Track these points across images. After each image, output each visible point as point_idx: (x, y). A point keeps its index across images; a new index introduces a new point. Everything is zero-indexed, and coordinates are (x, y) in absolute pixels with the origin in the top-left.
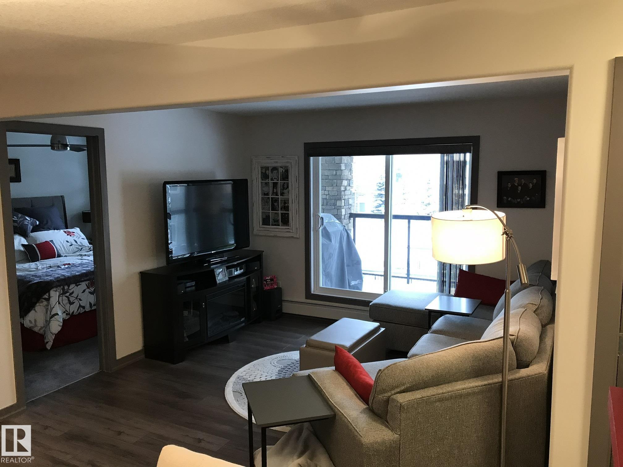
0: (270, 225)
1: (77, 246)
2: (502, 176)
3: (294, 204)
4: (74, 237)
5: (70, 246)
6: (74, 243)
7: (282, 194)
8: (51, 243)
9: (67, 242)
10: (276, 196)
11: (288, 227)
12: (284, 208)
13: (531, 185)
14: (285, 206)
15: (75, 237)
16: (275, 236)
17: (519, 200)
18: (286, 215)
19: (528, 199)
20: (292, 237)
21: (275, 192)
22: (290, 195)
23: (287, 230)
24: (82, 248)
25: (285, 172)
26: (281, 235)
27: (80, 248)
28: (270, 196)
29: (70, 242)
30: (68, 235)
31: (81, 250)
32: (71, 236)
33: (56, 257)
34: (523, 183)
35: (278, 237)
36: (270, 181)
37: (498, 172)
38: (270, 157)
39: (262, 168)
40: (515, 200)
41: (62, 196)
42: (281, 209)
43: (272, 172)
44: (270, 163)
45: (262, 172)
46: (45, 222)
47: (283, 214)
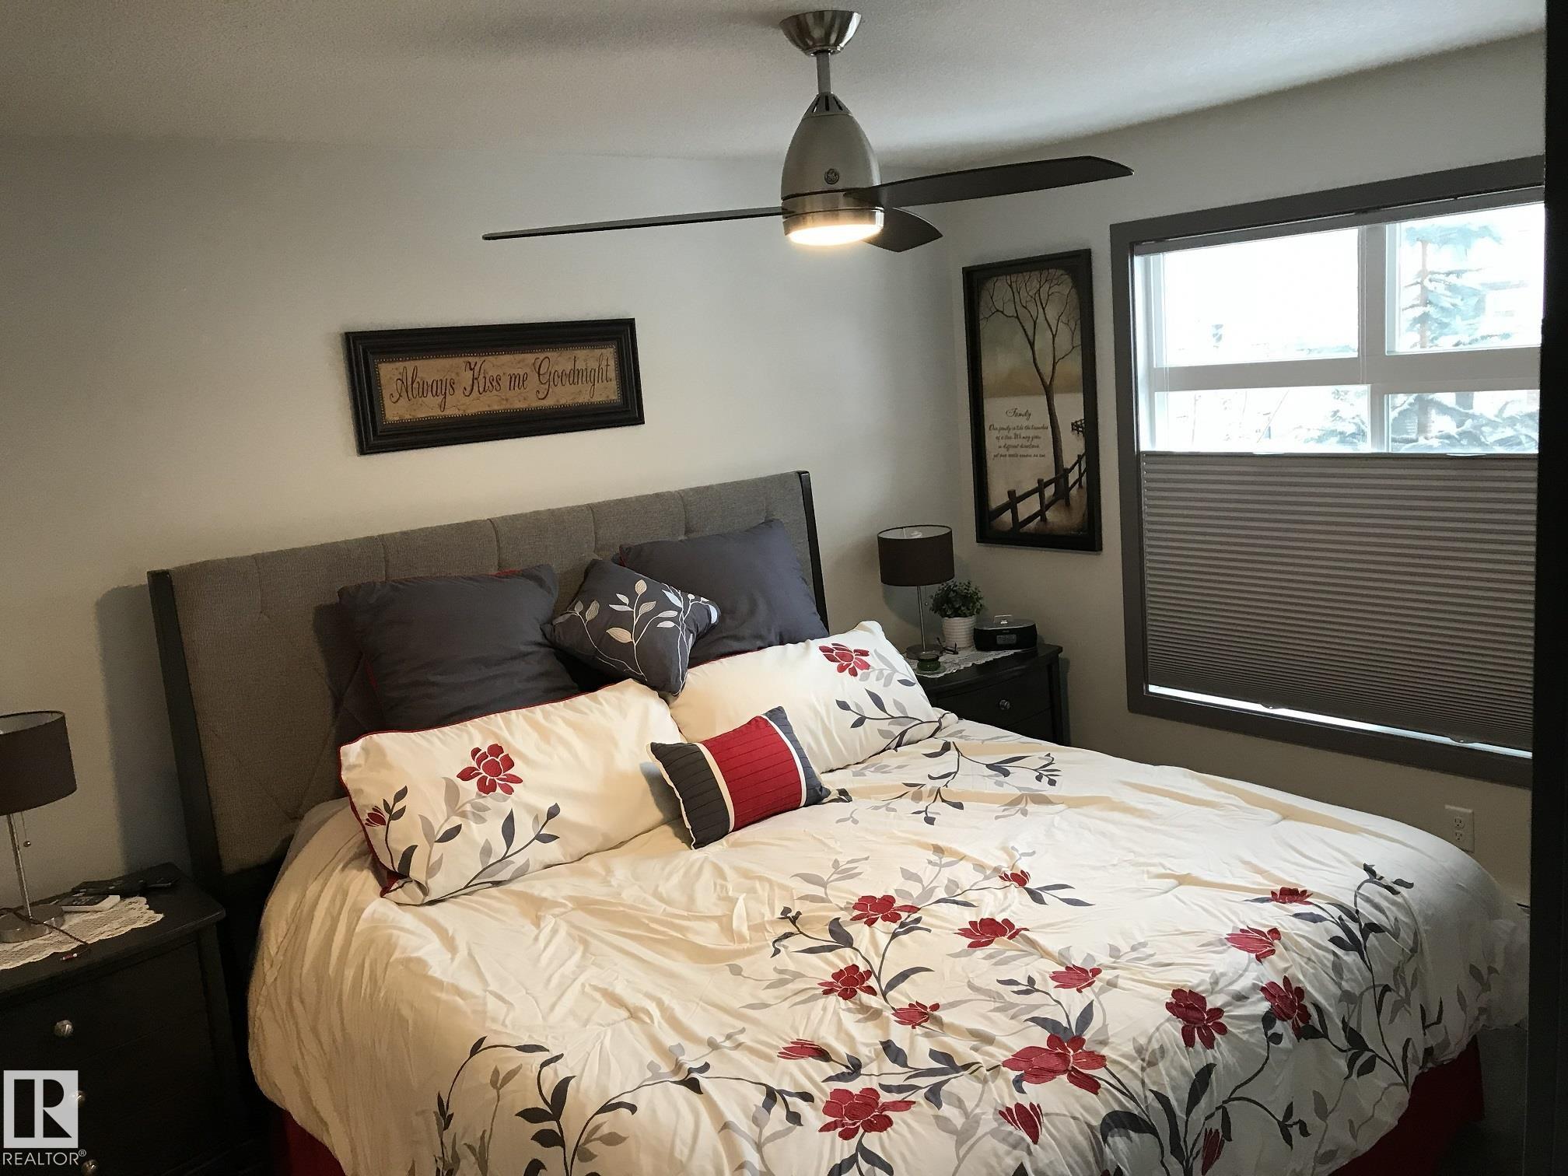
1: (885, 725)
4: (865, 678)
5: (855, 725)
6: (870, 709)
8: (773, 724)
9: (843, 706)
15: (873, 676)
24: (903, 734)
27: (897, 730)
29: (857, 705)
30: (841, 669)
31: (899, 745)
32: (854, 673)
33: (802, 804)
41: (800, 473)
46: (744, 607)
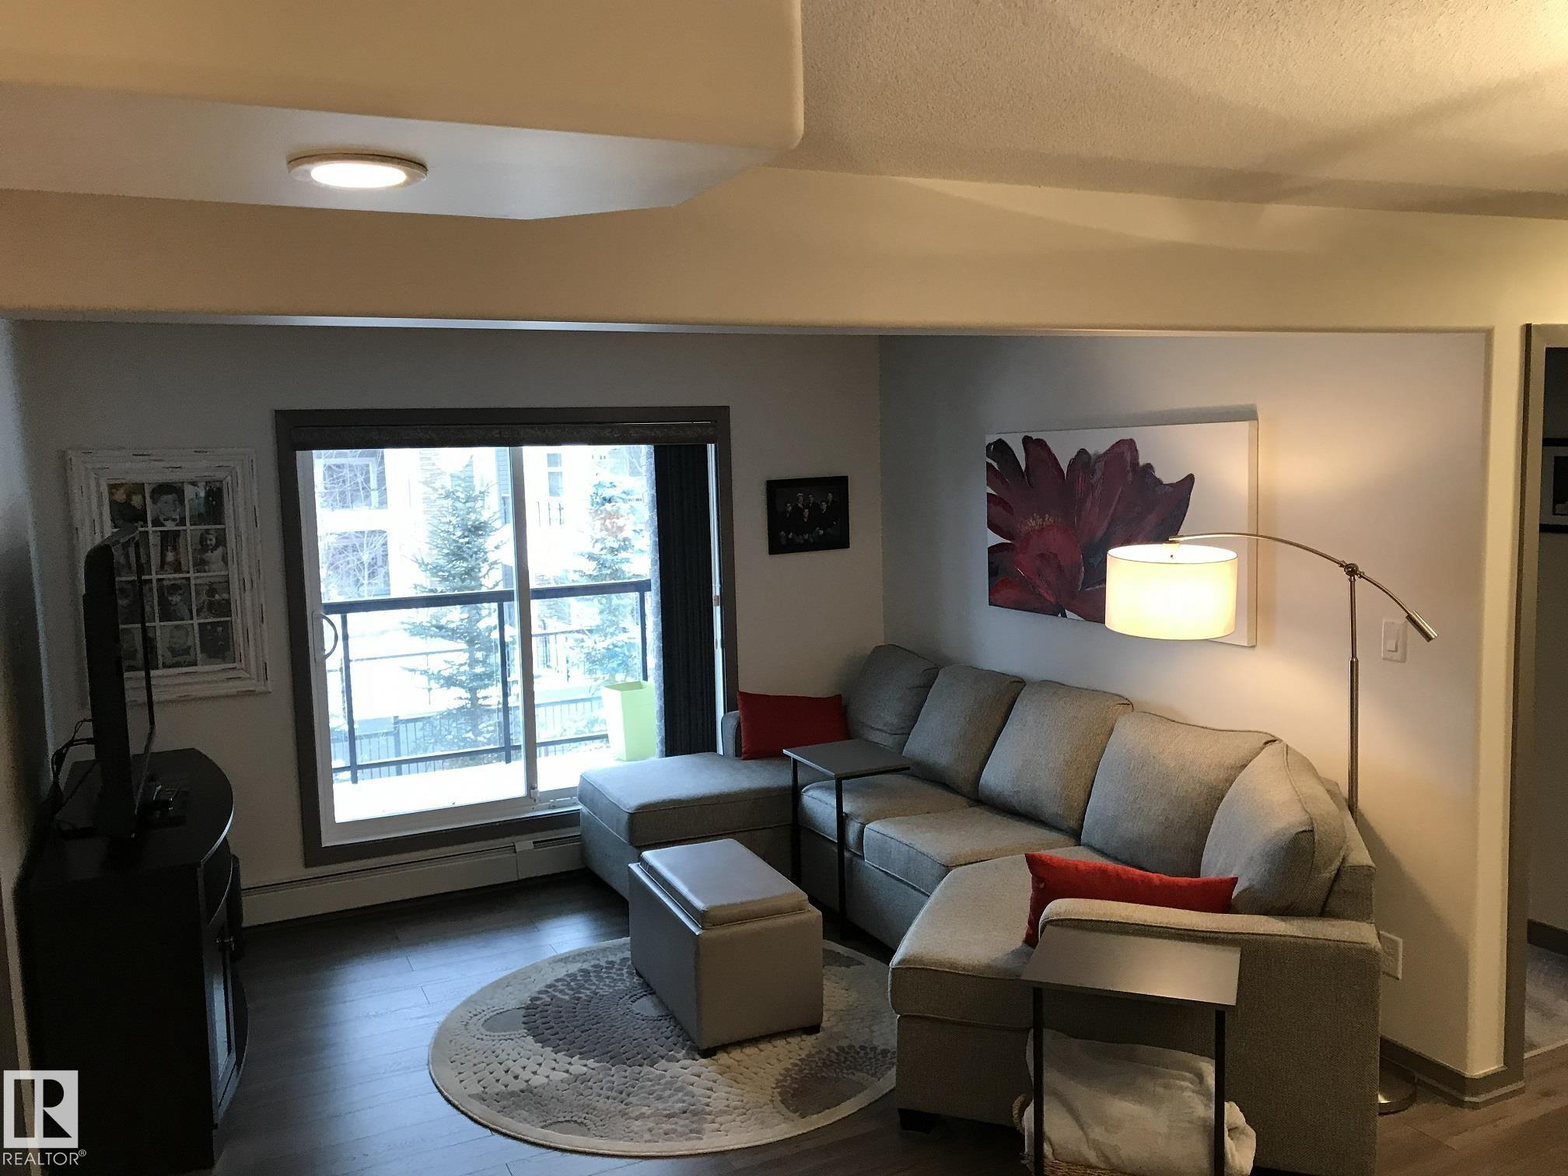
0: (157, 668)
2: (776, 490)
3: (248, 593)
7: (201, 564)
10: (175, 573)
11: (231, 666)
12: (210, 609)
13: (824, 506)
14: (211, 603)
16: (184, 700)
17: (806, 536)
18: (220, 629)
19: (822, 532)
20: (250, 693)
21: (169, 562)
22: (233, 567)
23: (232, 674)
25: (207, 497)
26: (208, 693)
28: (154, 577)
34: (812, 502)
35: (195, 699)
36: (150, 528)
37: (768, 481)
38: (150, 452)
39: (113, 488)
40: (801, 536)
42: (198, 611)
43: (154, 501)
44: (151, 474)
45: (113, 503)
47: (209, 627)
